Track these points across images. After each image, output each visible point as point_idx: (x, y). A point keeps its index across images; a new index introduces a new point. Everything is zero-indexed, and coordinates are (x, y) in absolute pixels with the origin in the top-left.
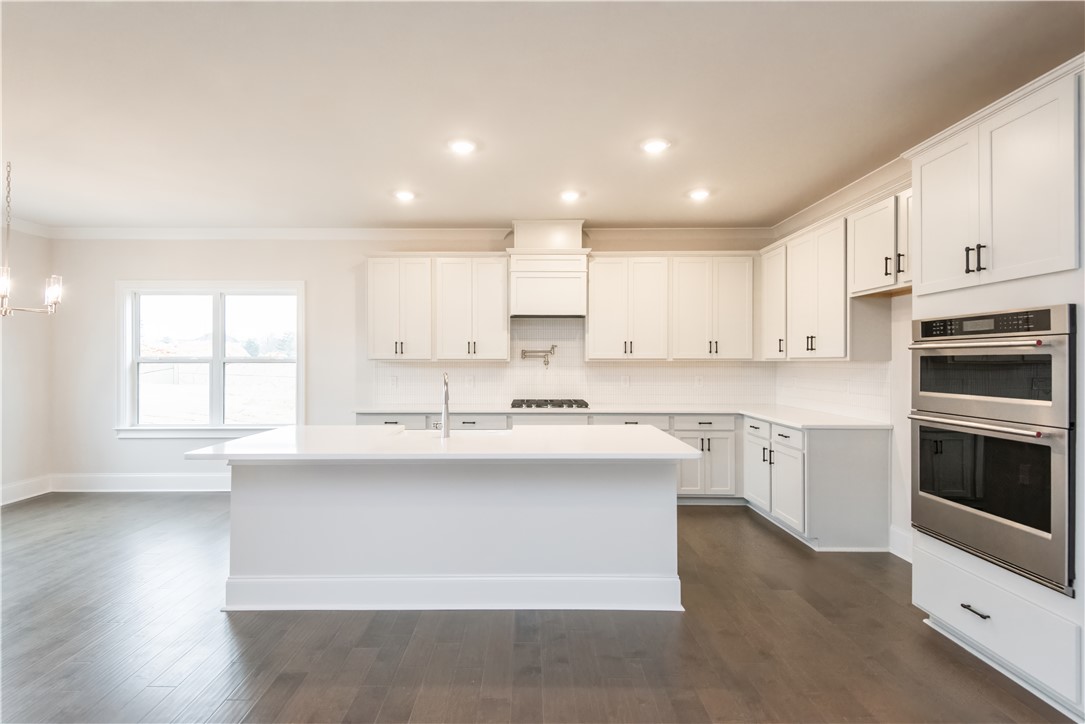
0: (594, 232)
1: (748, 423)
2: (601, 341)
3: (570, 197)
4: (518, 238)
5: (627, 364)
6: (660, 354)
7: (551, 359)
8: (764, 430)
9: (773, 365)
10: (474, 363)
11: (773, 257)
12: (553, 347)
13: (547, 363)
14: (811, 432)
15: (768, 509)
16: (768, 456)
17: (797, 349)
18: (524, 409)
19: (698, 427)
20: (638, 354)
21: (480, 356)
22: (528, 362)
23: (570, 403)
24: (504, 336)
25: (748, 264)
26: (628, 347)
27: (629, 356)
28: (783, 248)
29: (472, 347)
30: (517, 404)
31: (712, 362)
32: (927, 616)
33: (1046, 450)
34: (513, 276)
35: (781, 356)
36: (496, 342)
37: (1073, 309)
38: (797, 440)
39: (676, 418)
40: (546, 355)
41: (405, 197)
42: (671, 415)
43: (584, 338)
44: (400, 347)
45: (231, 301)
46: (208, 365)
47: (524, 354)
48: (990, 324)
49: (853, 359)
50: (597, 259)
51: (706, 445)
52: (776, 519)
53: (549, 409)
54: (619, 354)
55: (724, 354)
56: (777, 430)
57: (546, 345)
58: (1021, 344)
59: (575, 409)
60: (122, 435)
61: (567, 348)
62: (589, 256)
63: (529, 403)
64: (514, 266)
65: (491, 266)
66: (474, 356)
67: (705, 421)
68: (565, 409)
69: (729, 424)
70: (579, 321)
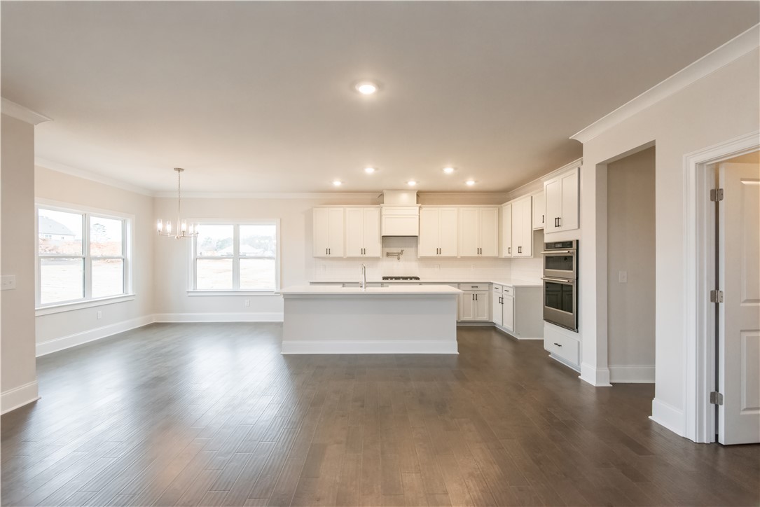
0: (422, 196)
1: (494, 286)
2: (425, 249)
3: (412, 184)
4: (386, 199)
5: (438, 259)
6: (454, 254)
7: (401, 257)
8: (500, 290)
9: (505, 259)
10: (364, 260)
11: (506, 207)
12: (402, 251)
13: (399, 259)
14: (517, 288)
15: (501, 324)
16: (502, 301)
17: (515, 253)
18: (389, 281)
19: (471, 288)
20: (443, 254)
21: (367, 255)
22: (390, 258)
23: (411, 278)
24: (379, 246)
25: (496, 212)
26: (439, 251)
27: (439, 255)
28: (510, 206)
29: (363, 251)
30: (384, 278)
31: (479, 257)
32: (550, 353)
33: (572, 286)
34: (383, 217)
35: (509, 255)
36: (375, 249)
37: (577, 241)
38: (511, 291)
39: (461, 284)
40: (398, 255)
41: (337, 184)
42: (459, 283)
43: (417, 247)
44: (328, 251)
45: (242, 228)
46: (232, 260)
47: (388, 254)
48: (559, 246)
49: (534, 257)
50: (424, 209)
51: (475, 298)
52: (505, 328)
53: (401, 281)
54: (434, 254)
55: (484, 254)
56: (504, 288)
57: (399, 250)
58: (564, 252)
59: (413, 281)
60: (190, 294)
61: (409, 251)
62: (420, 207)
63: (391, 278)
64: (384, 212)
65: (372, 211)
66: (364, 256)
67: (475, 286)
68: (409, 281)
69: (486, 287)
70: (415, 238)
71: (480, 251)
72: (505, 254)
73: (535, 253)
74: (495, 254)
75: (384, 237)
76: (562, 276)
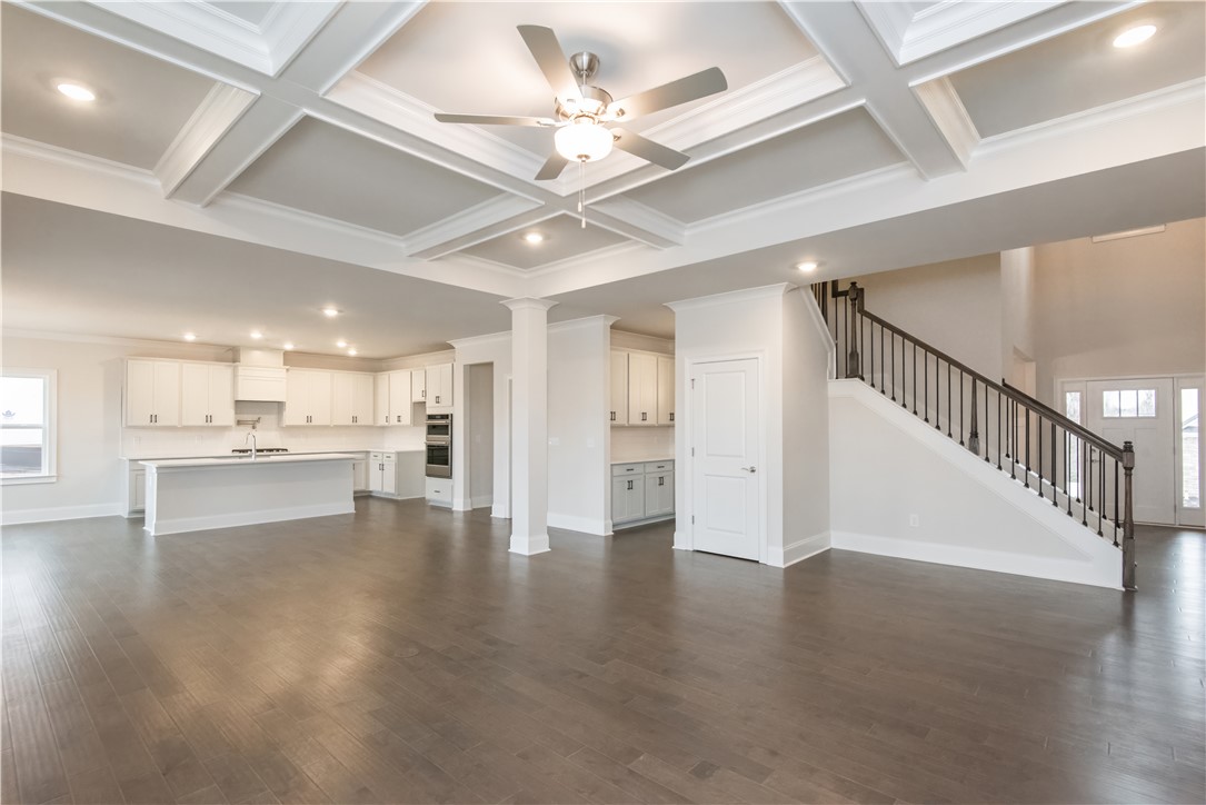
0: (291, 358)
1: (372, 455)
2: (292, 416)
4: (243, 357)
5: (309, 427)
7: (258, 425)
8: (380, 456)
9: (383, 428)
10: (209, 427)
11: (383, 377)
12: (260, 419)
13: (254, 428)
14: (399, 454)
16: (382, 467)
17: (394, 421)
21: (213, 423)
22: (242, 427)
24: (232, 412)
25: (371, 380)
26: (309, 419)
28: (387, 376)
29: (209, 419)
30: (236, 451)
31: (354, 426)
33: (447, 446)
35: (387, 424)
36: (227, 416)
37: (451, 414)
38: (393, 457)
40: (254, 423)
41: (190, 337)
43: (281, 414)
44: (154, 418)
47: (239, 423)
48: (438, 417)
50: (293, 371)
52: (386, 493)
56: (385, 455)
57: (255, 417)
58: (443, 422)
61: (269, 419)
62: (288, 370)
64: (239, 372)
65: (222, 372)
69: (362, 456)
70: (280, 406)
71: (355, 419)
72: (382, 422)
73: (415, 422)
74: (370, 423)
75: (237, 401)
76: (440, 440)
